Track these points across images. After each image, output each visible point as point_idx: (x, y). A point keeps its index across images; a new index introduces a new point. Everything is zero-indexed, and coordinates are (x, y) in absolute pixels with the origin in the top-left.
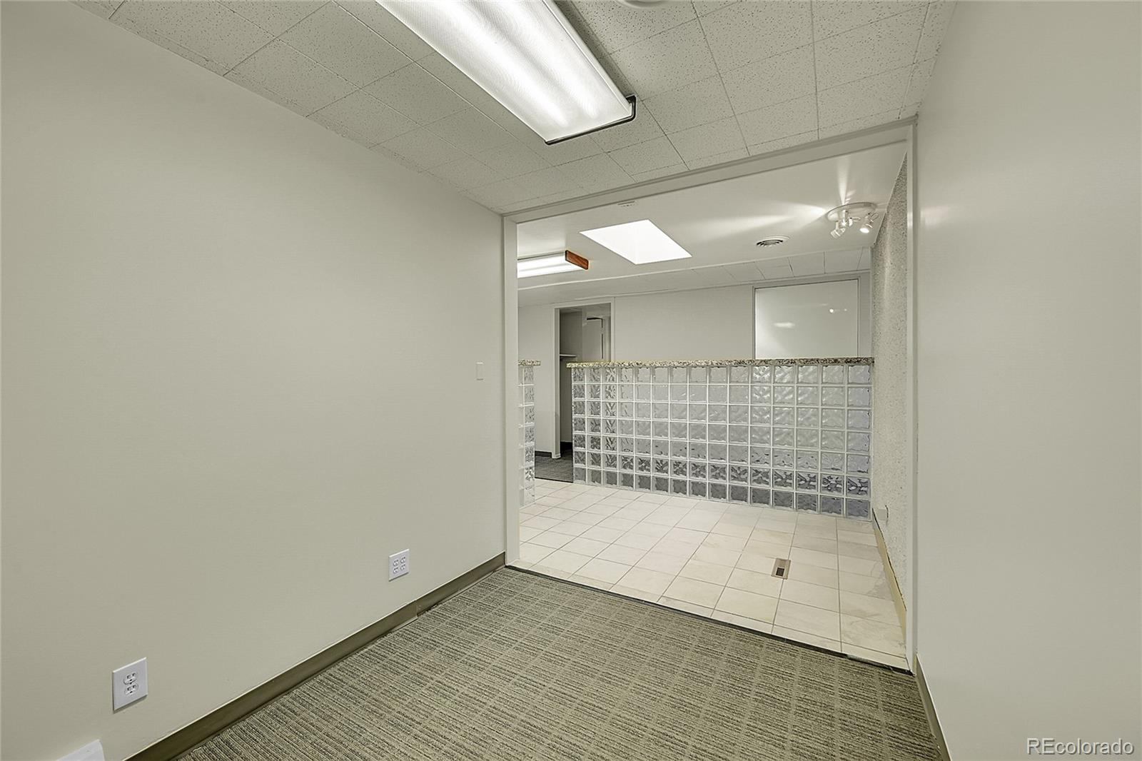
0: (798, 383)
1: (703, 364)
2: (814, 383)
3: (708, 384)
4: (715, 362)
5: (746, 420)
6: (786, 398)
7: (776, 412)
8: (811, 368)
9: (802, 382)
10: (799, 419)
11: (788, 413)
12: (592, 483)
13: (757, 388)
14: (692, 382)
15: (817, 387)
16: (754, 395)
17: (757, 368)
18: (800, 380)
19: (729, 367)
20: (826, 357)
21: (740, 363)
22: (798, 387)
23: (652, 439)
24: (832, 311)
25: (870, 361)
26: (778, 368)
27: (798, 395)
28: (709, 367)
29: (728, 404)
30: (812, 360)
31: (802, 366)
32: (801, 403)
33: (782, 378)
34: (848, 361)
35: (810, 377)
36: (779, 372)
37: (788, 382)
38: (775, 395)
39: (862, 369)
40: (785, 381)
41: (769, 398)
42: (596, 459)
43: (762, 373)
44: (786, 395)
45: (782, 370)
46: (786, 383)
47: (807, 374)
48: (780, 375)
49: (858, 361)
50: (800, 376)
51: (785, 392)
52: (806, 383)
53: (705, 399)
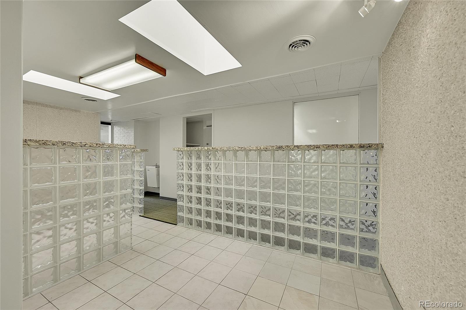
0: (322, 163)
1: (254, 149)
2: (334, 163)
3: (258, 163)
4: (262, 147)
5: (284, 189)
6: (313, 174)
7: (306, 184)
8: (332, 152)
9: (324, 163)
10: (322, 190)
11: (315, 185)
12: (187, 226)
13: (292, 166)
14: (249, 161)
15: (336, 166)
16: (290, 171)
17: (293, 152)
18: (323, 161)
19: (272, 150)
20: (344, 143)
21: (280, 148)
22: (321, 166)
23: (223, 199)
24: (338, 121)
25: (380, 146)
26: (307, 152)
27: (322, 172)
28: (259, 150)
29: (272, 177)
30: (333, 145)
31: (324, 150)
32: (323, 178)
33: (310, 159)
34: (362, 147)
35: (331, 159)
36: (308, 155)
37: (314, 162)
38: (305, 172)
39: (372, 152)
40: (312, 161)
41: (301, 173)
42: (190, 210)
43: (297, 155)
44: (312, 172)
45: (310, 153)
46: (313, 163)
47: (328, 156)
48: (308, 157)
49: (369, 146)
50: (323, 158)
51: (312, 170)
52: (328, 163)
53: (257, 174)
